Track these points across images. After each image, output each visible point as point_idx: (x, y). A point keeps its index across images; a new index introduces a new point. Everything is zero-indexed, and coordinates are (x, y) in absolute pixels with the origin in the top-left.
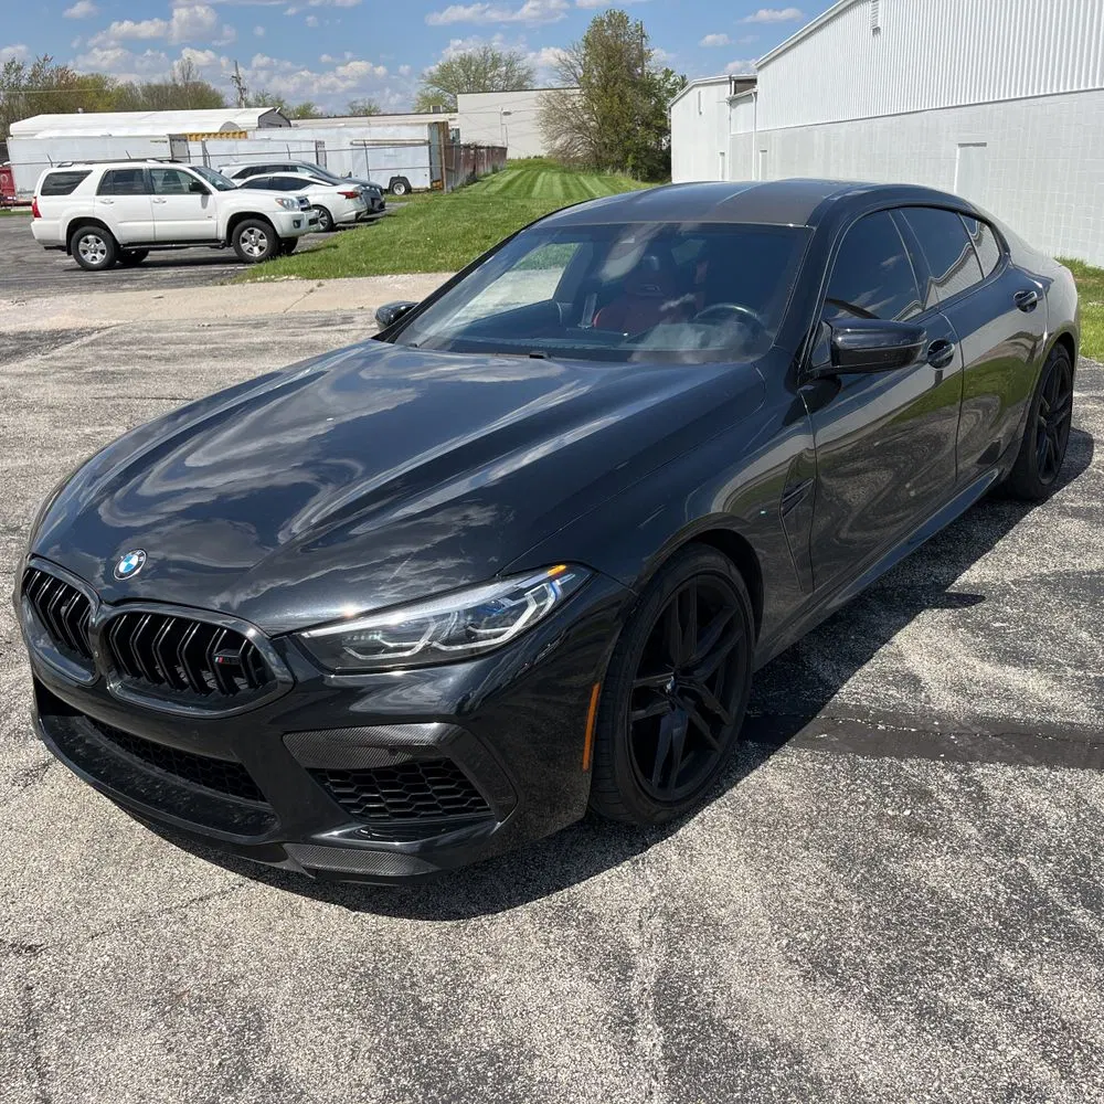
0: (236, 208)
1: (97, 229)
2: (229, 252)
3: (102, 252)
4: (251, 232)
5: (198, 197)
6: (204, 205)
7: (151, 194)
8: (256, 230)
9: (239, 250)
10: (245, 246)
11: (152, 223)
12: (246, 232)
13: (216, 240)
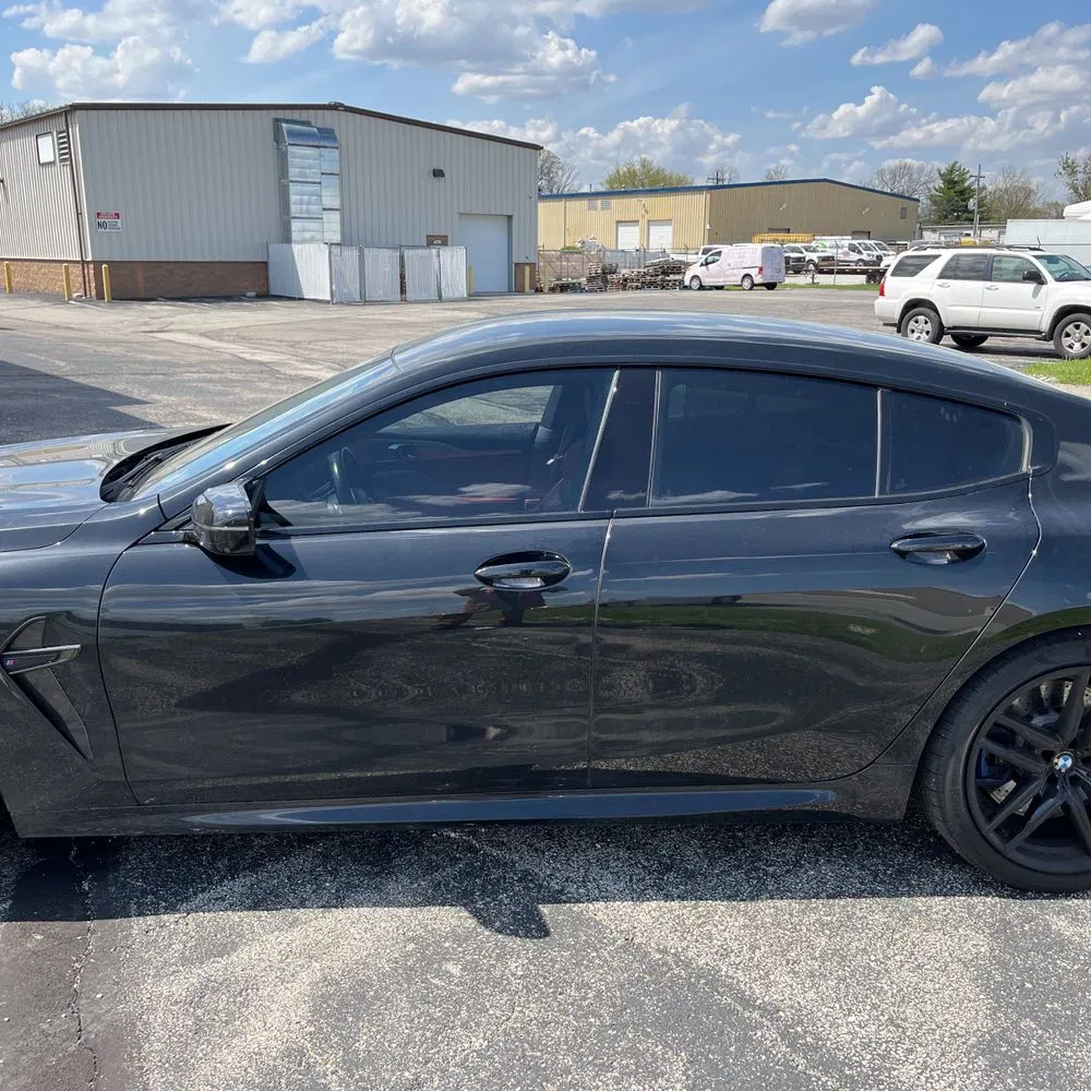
0: (1067, 300)
1: (928, 311)
2: (1050, 345)
3: (928, 333)
4: (1077, 327)
5: (1031, 286)
6: (1035, 294)
7: (987, 280)
8: (1082, 325)
9: (1059, 344)
10: (1066, 341)
11: (978, 309)
12: (1071, 326)
13: (1039, 332)
